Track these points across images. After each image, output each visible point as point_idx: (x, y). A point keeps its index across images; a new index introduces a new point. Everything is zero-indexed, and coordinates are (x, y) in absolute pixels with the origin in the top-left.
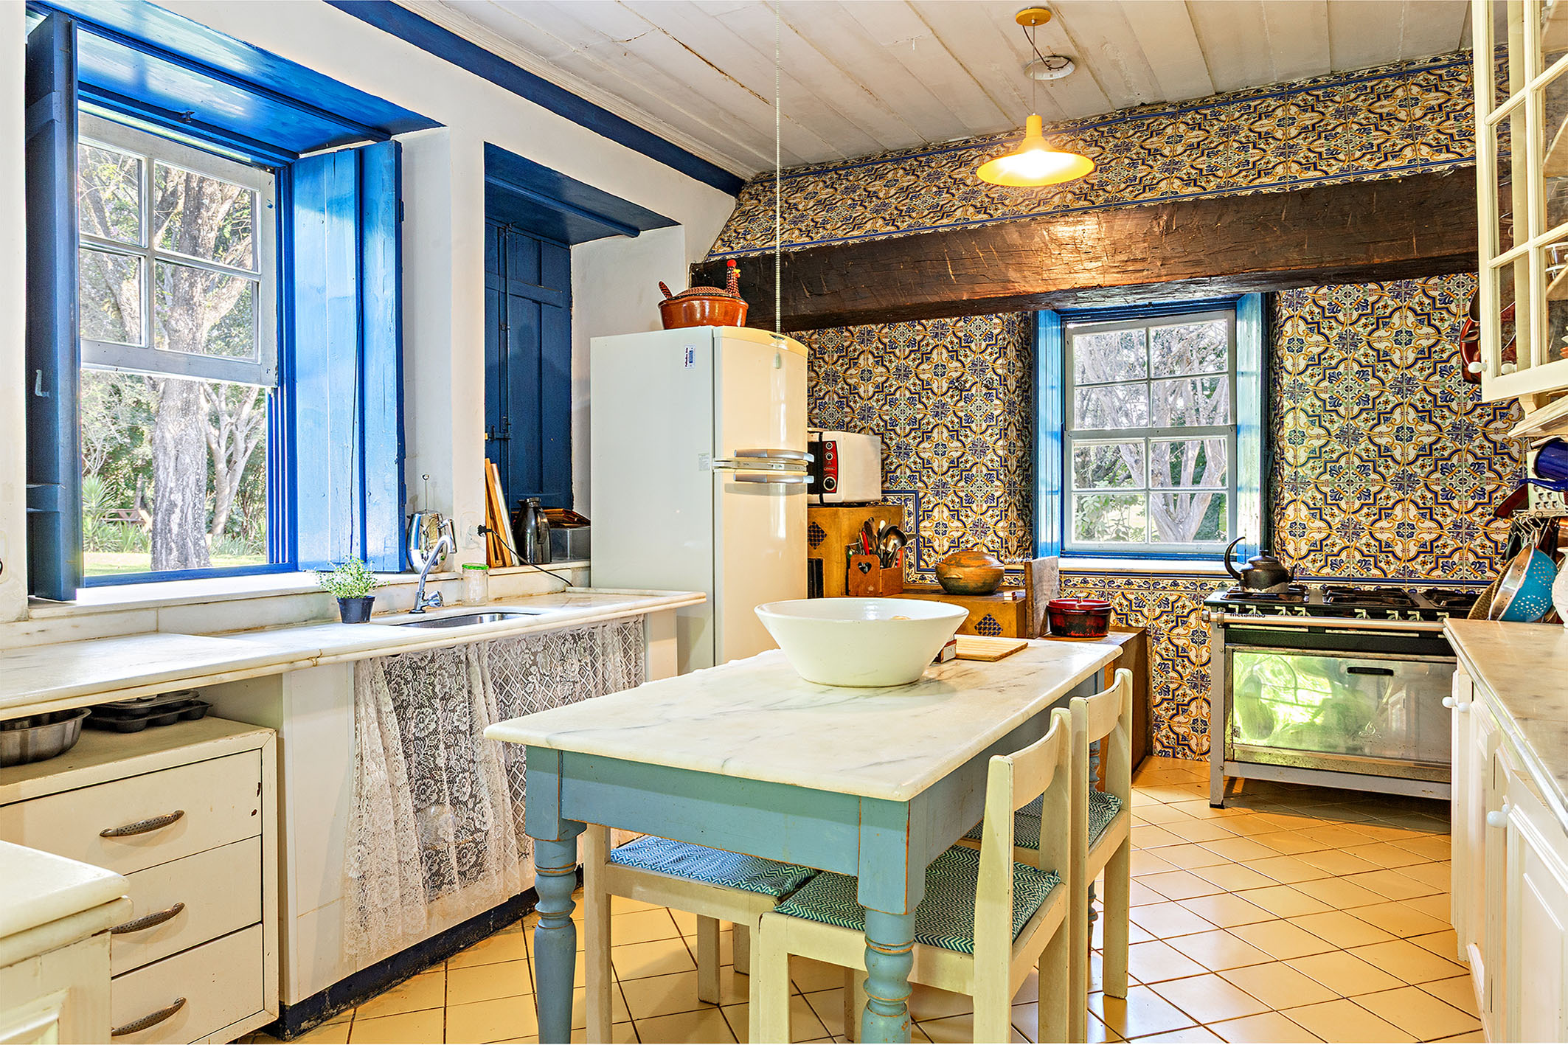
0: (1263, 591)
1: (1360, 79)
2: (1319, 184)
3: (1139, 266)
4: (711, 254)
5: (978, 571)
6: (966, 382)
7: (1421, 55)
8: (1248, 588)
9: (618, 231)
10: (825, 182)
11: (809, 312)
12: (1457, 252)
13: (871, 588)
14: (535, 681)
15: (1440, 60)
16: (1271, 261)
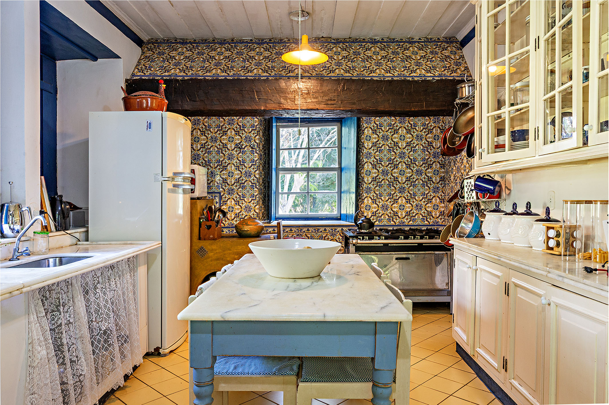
0: (367, 231)
1: (397, 41)
2: (392, 78)
3: (332, 102)
4: (133, 75)
5: (255, 227)
6: (243, 145)
7: (416, 36)
8: (361, 230)
9: (88, 57)
10: (187, 48)
11: (189, 109)
12: (437, 109)
13: (211, 236)
14: (99, 291)
15: (421, 39)
16: (379, 106)
